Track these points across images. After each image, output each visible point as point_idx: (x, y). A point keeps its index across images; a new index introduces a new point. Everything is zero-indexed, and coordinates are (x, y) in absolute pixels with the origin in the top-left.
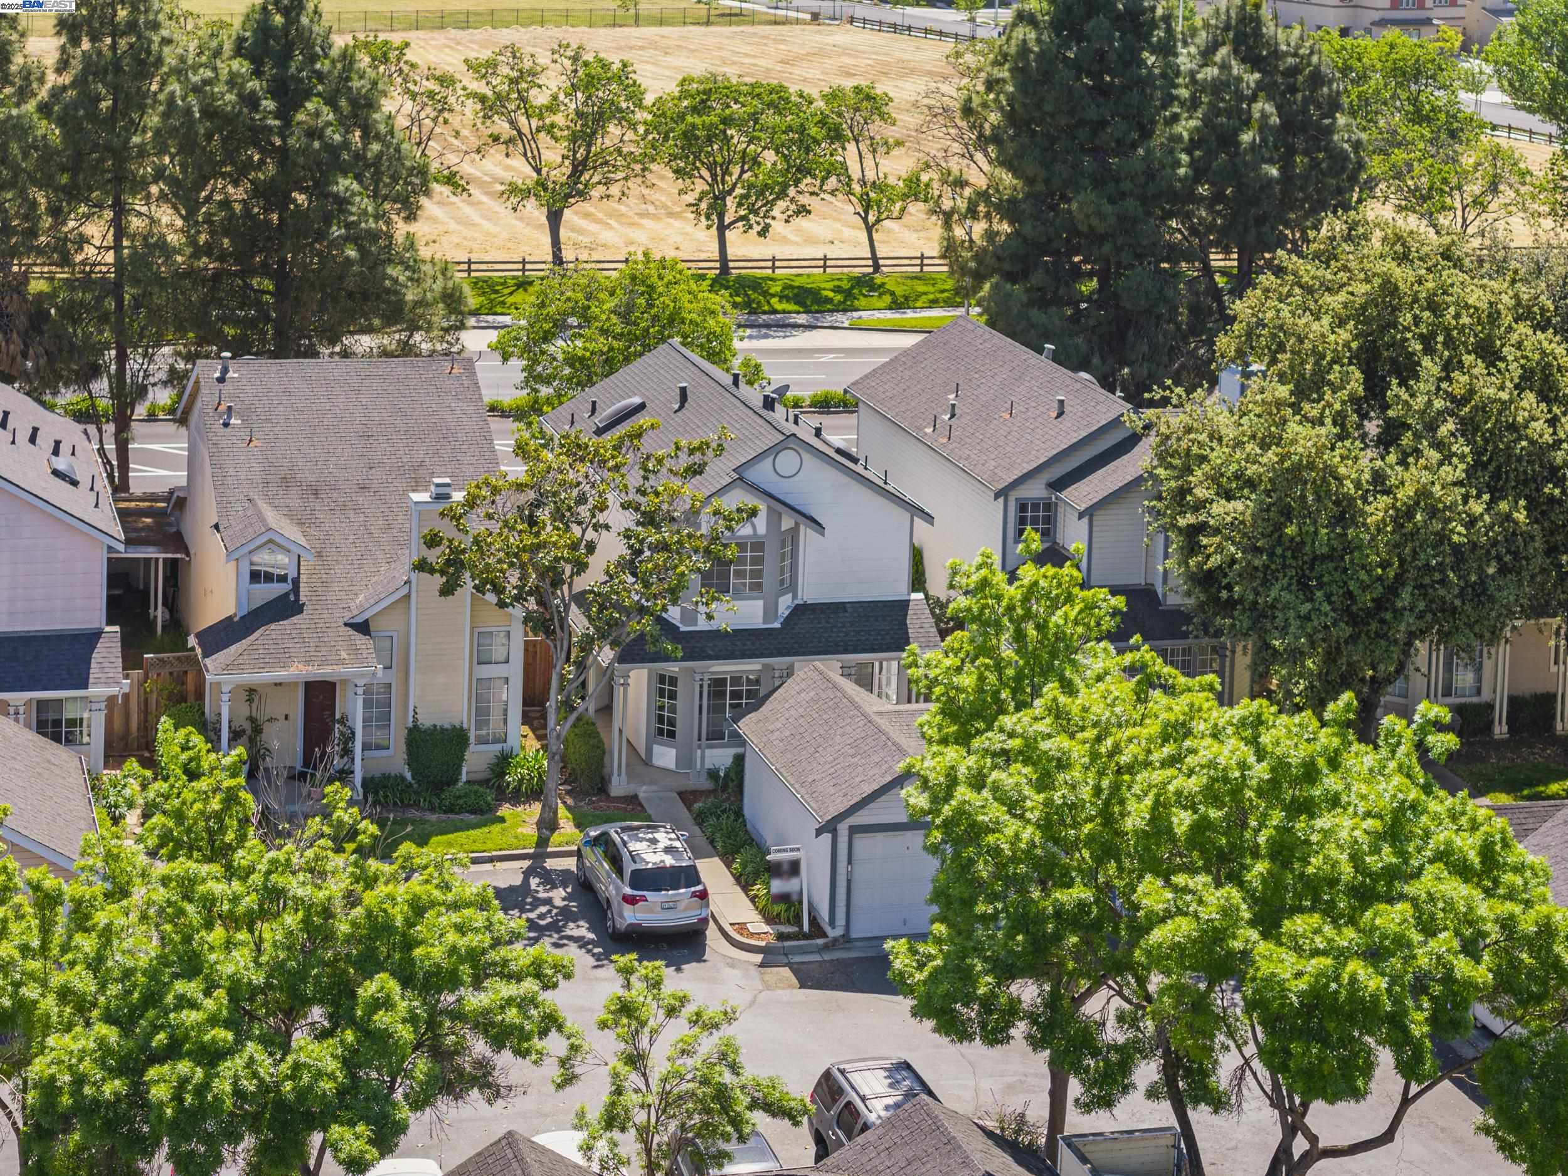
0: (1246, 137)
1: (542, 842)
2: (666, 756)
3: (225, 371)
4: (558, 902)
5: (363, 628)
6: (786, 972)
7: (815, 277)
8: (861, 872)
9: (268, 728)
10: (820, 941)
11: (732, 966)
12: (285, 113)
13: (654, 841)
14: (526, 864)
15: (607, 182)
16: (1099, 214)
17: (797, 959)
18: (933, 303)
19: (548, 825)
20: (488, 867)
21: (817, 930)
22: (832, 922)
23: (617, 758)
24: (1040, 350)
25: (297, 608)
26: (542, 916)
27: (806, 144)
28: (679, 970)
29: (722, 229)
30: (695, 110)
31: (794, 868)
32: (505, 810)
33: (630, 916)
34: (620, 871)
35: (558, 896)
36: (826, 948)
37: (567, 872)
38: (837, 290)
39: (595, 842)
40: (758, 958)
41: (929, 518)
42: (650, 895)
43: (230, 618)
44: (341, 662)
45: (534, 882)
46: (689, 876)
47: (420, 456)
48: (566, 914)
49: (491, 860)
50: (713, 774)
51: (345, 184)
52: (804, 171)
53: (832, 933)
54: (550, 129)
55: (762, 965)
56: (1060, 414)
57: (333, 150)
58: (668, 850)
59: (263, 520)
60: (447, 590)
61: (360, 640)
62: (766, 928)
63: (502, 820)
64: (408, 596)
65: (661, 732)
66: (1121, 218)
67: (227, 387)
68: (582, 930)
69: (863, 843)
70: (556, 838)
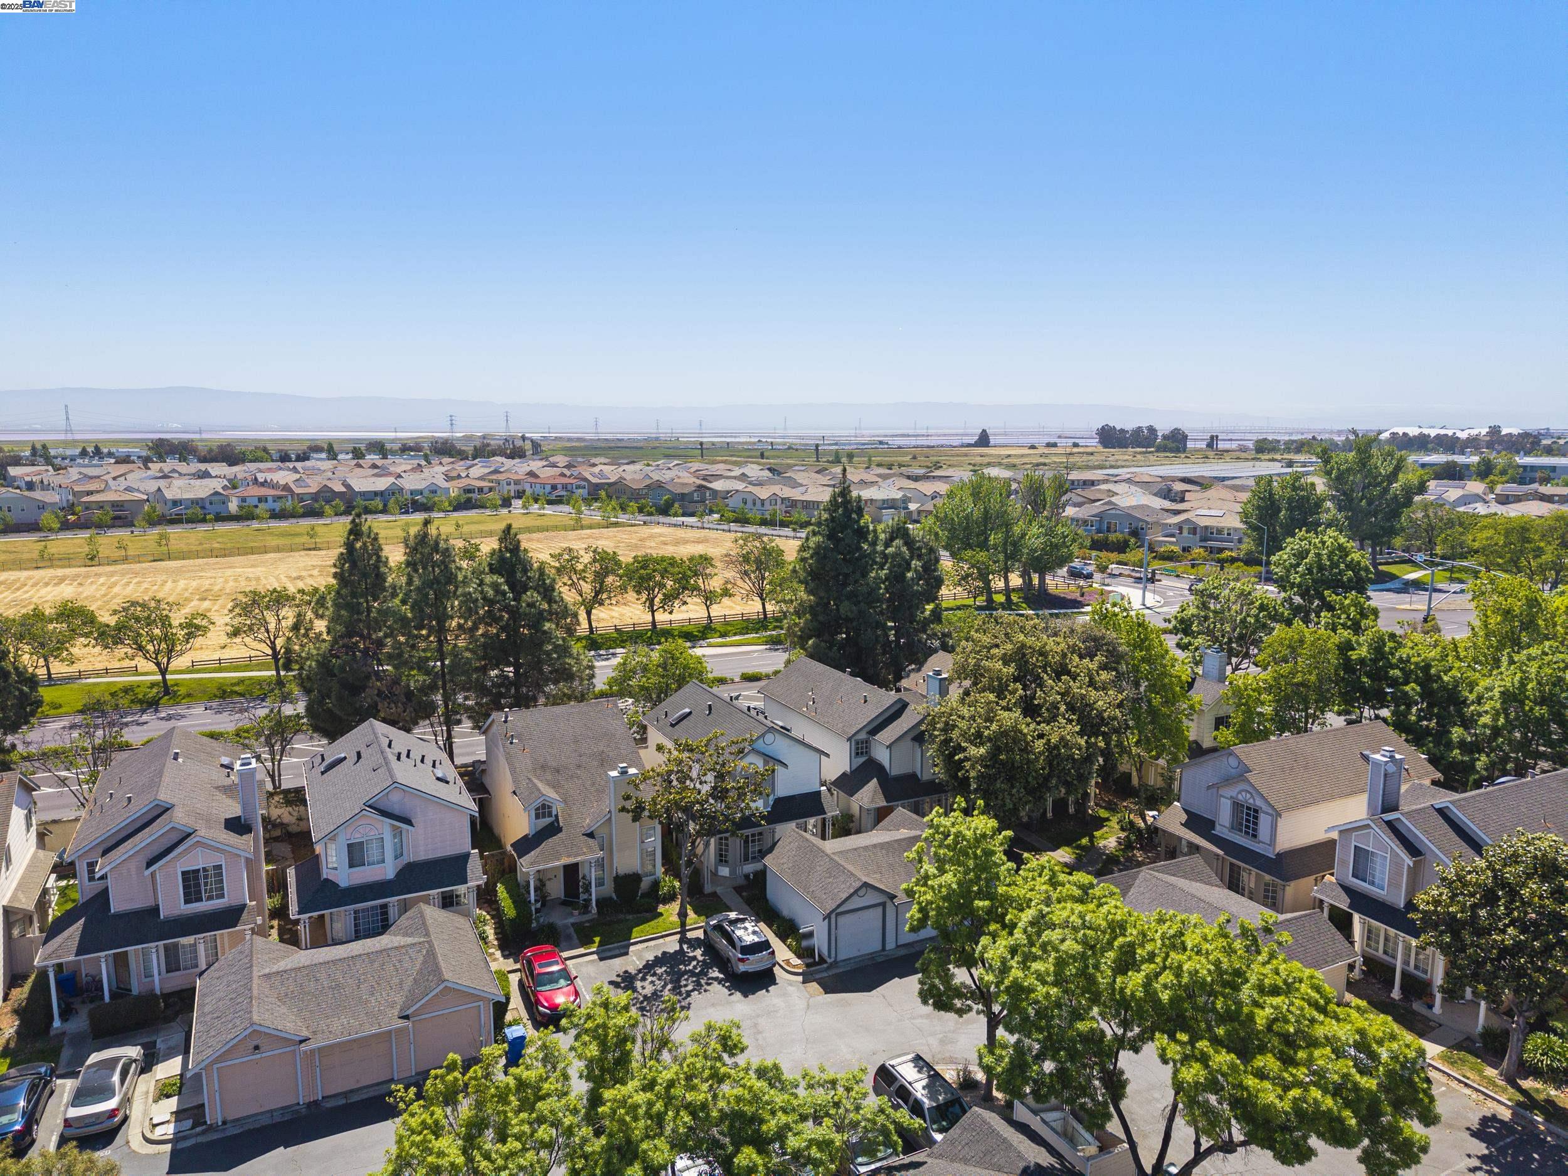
0: (909, 575)
1: (683, 924)
2: (724, 871)
3: (506, 717)
4: (700, 958)
5: (591, 835)
6: (814, 984)
7: (690, 628)
8: (841, 931)
9: (548, 883)
10: (825, 966)
11: (791, 985)
12: (517, 599)
13: (746, 929)
14: (678, 936)
15: (610, 598)
16: (852, 612)
17: (818, 976)
18: (735, 634)
19: (683, 915)
20: (661, 941)
21: (822, 960)
22: (829, 956)
23: (706, 875)
24: (844, 672)
25: (560, 830)
26: (695, 967)
27: (685, 577)
28: (768, 991)
29: (653, 612)
30: (642, 568)
31: (810, 935)
32: (661, 908)
33: (742, 968)
34: (734, 947)
35: (698, 953)
36: (828, 968)
37: (698, 939)
38: (699, 631)
39: (715, 927)
40: (800, 978)
41: (827, 755)
42: (751, 957)
43: (526, 836)
44: (584, 854)
45: (685, 947)
46: (765, 945)
47: (601, 748)
48: (706, 966)
49: (662, 937)
50: (747, 876)
51: (547, 626)
52: (685, 588)
53: (829, 961)
54: (584, 579)
55: (804, 982)
56: (865, 701)
57: (541, 612)
58: (754, 933)
59: (539, 790)
60: (635, 819)
61: (590, 841)
62: (799, 962)
63: (661, 914)
64: (610, 818)
65: (721, 861)
66: (860, 612)
67: (508, 724)
68: (715, 973)
69: (842, 920)
70: (688, 921)
